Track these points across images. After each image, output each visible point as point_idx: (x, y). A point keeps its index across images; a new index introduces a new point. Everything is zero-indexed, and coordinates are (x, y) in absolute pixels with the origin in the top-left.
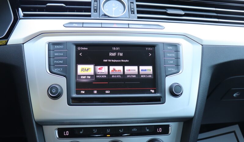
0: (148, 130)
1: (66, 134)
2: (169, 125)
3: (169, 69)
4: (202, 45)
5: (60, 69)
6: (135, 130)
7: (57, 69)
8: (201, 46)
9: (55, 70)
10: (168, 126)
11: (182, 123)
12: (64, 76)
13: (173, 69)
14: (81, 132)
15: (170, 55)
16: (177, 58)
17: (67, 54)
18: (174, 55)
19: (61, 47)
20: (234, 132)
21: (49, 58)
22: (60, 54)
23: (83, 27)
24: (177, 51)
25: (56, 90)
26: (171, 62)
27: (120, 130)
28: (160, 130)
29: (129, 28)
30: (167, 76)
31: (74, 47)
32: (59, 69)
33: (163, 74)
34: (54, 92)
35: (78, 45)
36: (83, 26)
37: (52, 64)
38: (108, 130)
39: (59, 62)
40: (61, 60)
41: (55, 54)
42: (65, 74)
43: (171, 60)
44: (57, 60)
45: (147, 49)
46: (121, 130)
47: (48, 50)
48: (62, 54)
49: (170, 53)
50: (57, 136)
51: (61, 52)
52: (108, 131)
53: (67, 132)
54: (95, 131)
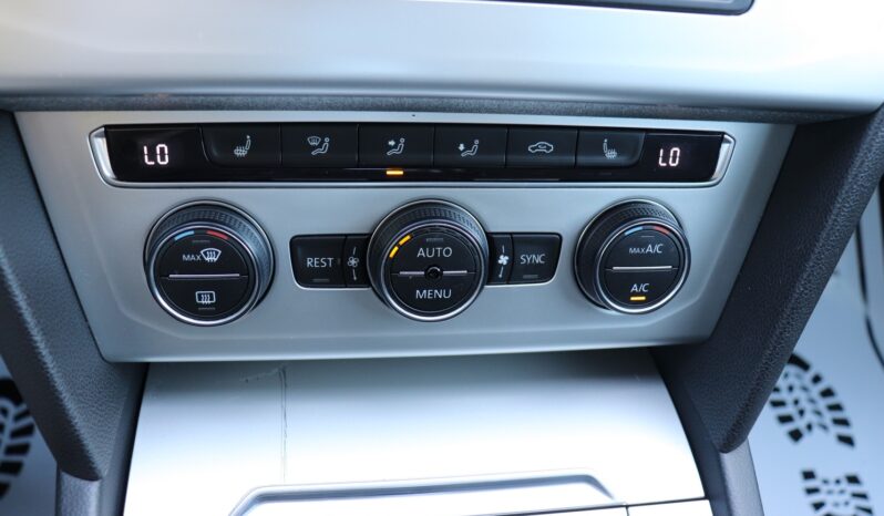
0: (611, 155)
1: (152, 156)
2: (723, 133)
6: (542, 147)
10: (717, 139)
11: (788, 132)
14: (240, 152)
27: (462, 147)
28: (674, 157)
38: (392, 143)
46: (468, 147)
50: (108, 171)
52: (396, 147)
53: (162, 150)
54: (320, 147)
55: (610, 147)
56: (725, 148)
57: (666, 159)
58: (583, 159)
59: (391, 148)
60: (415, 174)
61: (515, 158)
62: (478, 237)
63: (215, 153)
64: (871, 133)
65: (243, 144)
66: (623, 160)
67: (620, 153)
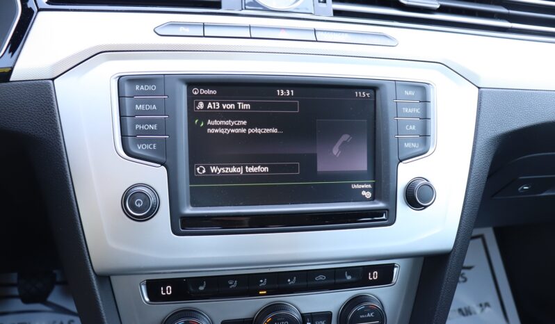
0: (349, 278)
1: (165, 291)
2: (394, 264)
3: (407, 145)
4: (479, 88)
5: (152, 146)
6: (321, 277)
7: (144, 146)
8: (477, 89)
9: (139, 149)
10: (392, 266)
11: (421, 260)
12: (162, 164)
13: (414, 145)
14: (201, 288)
15: (411, 111)
16: (425, 118)
17: (167, 108)
18: (417, 111)
19: (150, 88)
20: (482, 237)
21: (122, 116)
22: (150, 107)
23: (204, 36)
24: (425, 101)
25: (144, 201)
26: (411, 128)
27: (289, 280)
28: (375, 275)
29: (317, 41)
30: (401, 161)
31: (184, 88)
32: (148, 147)
33: (394, 157)
34: (139, 206)
35: (193, 83)
36: (206, 35)
37: (129, 132)
38: (261, 281)
39: (147, 127)
40: (151, 122)
41: (137, 106)
42: (162, 159)
43: (411, 123)
44: (142, 122)
45: (358, 94)
46: (291, 280)
47: (119, 97)
48: (155, 107)
49: (410, 106)
50: (147, 299)
51: (150, 102)
52: (263, 282)
53: (169, 288)
54: (233, 284)
55: (348, 275)
56: (395, 270)
57: (372, 277)
58: (338, 281)
59: (261, 283)
60: (271, 292)
61: (311, 283)
62: (297, 316)
63: (192, 290)
64: (450, 261)
65: (202, 285)
66: (354, 279)
67: (352, 277)
